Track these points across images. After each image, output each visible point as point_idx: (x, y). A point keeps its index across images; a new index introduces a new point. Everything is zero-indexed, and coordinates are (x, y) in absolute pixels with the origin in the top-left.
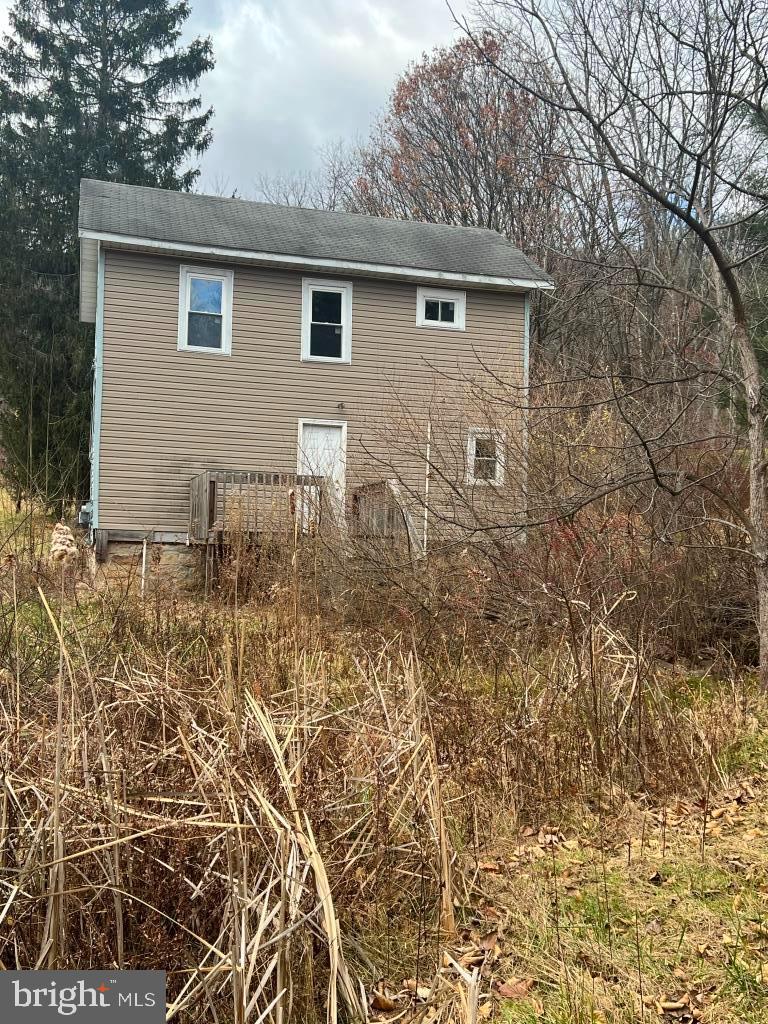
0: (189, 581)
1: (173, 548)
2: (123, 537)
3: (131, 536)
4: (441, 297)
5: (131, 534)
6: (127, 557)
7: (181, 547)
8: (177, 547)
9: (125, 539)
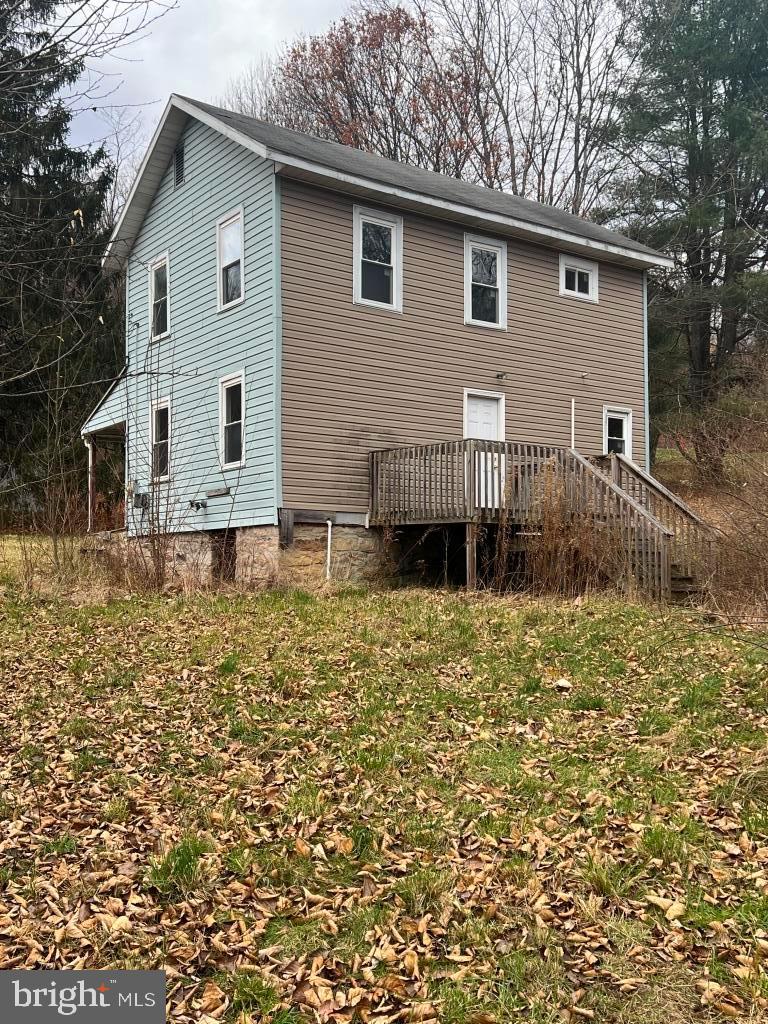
0: (369, 569)
1: (352, 531)
2: (307, 518)
3: (315, 518)
4: (580, 266)
5: (315, 514)
6: (310, 542)
7: (361, 530)
8: (356, 530)
9: (310, 521)
